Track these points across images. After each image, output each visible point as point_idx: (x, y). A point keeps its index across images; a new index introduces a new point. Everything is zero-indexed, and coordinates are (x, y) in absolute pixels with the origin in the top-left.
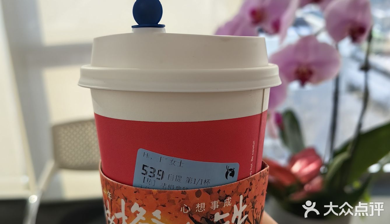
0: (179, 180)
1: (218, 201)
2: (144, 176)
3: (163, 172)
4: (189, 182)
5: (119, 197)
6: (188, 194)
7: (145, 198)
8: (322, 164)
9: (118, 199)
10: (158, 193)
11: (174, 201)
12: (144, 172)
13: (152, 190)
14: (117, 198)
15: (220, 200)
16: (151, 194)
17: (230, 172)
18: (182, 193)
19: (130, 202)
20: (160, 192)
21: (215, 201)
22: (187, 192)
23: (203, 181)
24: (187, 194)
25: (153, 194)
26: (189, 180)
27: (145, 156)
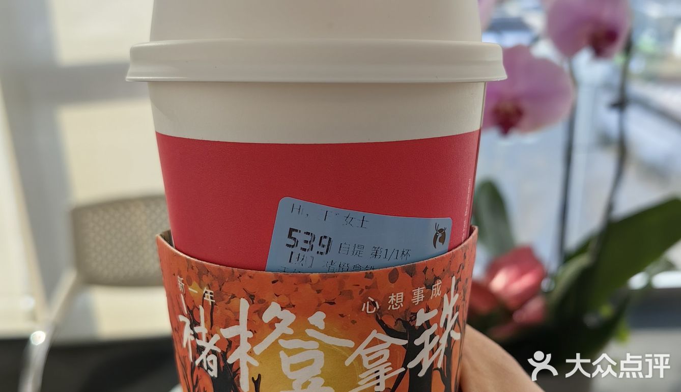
0: (358, 253)
1: (424, 288)
2: (291, 249)
3: (330, 239)
4: (376, 255)
5: (233, 296)
6: (376, 278)
7: (295, 291)
8: (543, 275)
9: (232, 300)
10: (320, 280)
11: (350, 293)
12: (292, 242)
13: (308, 275)
14: (231, 298)
15: (425, 285)
16: (306, 282)
17: (440, 235)
18: (365, 277)
19: (262, 301)
20: (324, 278)
21: (419, 289)
22: (374, 275)
23: (400, 253)
24: (374, 277)
25: (311, 282)
26: (376, 253)
27: (296, 211)
